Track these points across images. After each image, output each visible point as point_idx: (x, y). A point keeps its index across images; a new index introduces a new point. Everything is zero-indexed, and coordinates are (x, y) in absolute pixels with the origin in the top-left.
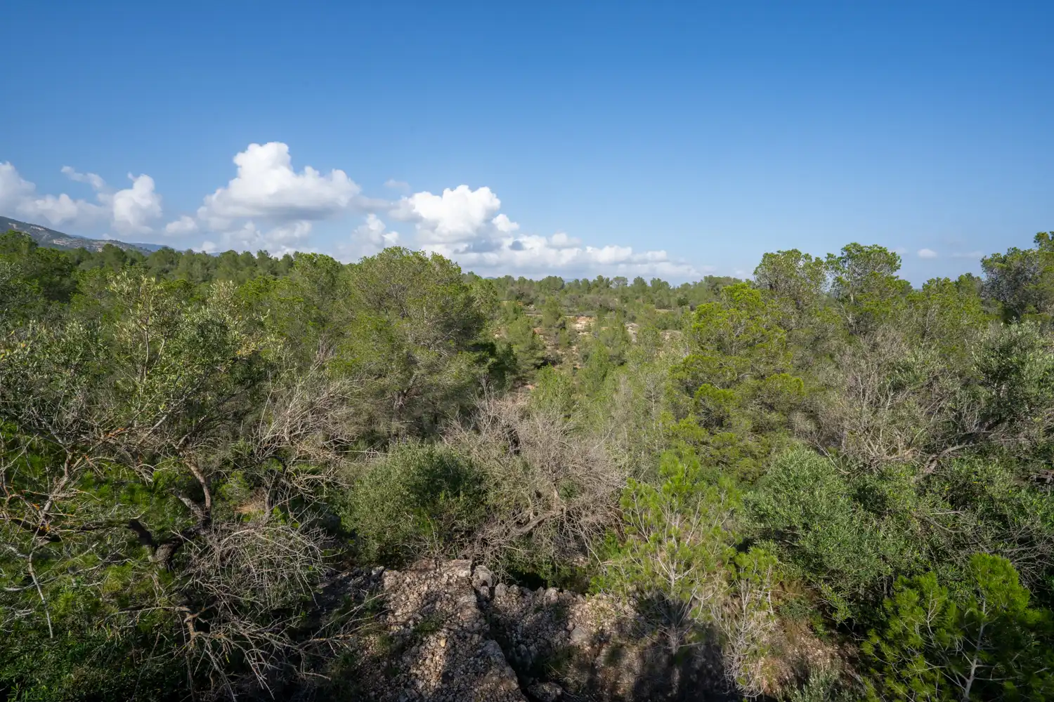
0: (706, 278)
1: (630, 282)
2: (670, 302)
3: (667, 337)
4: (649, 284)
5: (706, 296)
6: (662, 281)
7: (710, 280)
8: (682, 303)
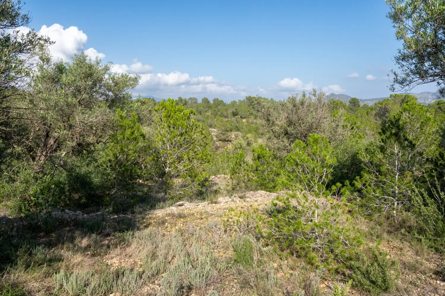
0: (247, 98)
1: (200, 101)
2: (227, 114)
3: (233, 136)
4: (212, 102)
5: (249, 109)
6: (220, 100)
7: (249, 99)
8: (235, 114)
